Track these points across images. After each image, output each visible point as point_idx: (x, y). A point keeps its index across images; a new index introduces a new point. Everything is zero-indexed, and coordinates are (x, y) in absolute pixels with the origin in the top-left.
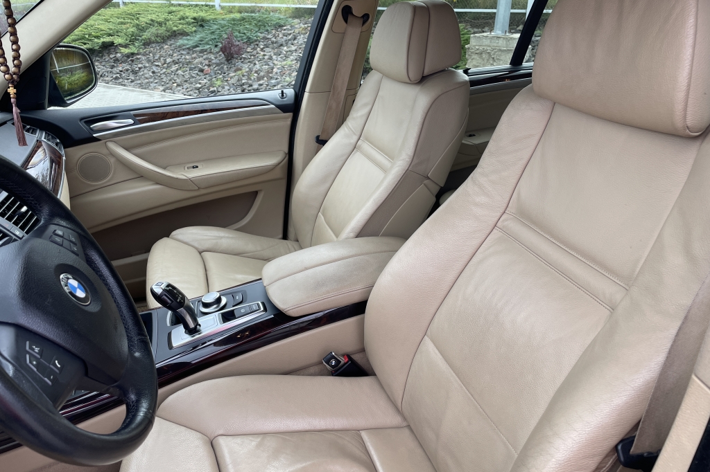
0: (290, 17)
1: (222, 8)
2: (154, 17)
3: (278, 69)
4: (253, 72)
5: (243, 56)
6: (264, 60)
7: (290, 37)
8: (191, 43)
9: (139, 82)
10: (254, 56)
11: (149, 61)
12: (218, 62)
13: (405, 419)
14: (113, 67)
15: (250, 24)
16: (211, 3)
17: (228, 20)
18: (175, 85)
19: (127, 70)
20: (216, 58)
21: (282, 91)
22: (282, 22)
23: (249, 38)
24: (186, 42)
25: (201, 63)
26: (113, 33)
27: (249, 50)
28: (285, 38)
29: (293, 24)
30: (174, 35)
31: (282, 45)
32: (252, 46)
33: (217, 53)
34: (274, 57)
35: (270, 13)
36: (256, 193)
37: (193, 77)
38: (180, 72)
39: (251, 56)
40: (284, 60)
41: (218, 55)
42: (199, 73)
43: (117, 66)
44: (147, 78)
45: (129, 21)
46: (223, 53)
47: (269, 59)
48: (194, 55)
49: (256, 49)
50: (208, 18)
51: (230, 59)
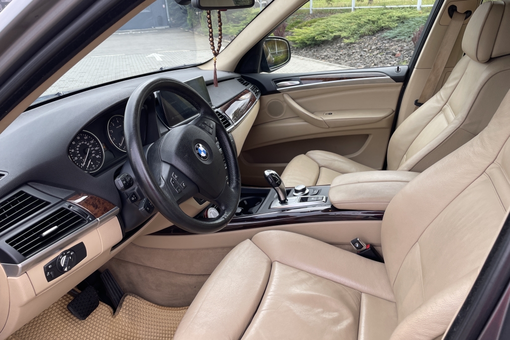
1: (422, 8)
2: (370, 17)
8: (392, 35)
9: (350, 62)
11: (360, 48)
14: (337, 52)
16: (414, 6)
17: (424, 18)
18: (373, 64)
19: (345, 54)
20: (407, 45)
21: (398, 67)
24: (388, 34)
25: (396, 49)
26: (342, 29)
30: (382, 29)
33: (409, 42)
36: (367, 136)
37: (387, 59)
38: (379, 56)
41: (409, 44)
42: (392, 56)
43: (340, 51)
44: (356, 60)
45: (354, 21)
46: (413, 42)
48: (393, 43)
50: (409, 16)
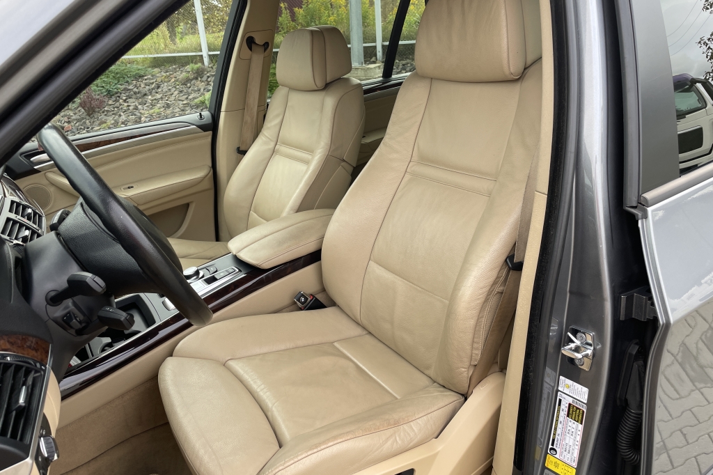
0: (149, 67)
3: (146, 117)
4: (119, 124)
5: (106, 109)
6: (130, 111)
7: (153, 86)
10: (117, 107)
12: (78, 117)
13: (364, 328)
15: (107, 77)
20: (75, 114)
21: (200, 114)
22: (142, 73)
23: (109, 92)
27: (110, 102)
28: (147, 87)
29: (153, 73)
31: (145, 95)
32: (114, 98)
33: (76, 109)
34: (140, 107)
35: (126, 65)
36: (187, 205)
39: (114, 108)
40: (151, 109)
46: (83, 108)
47: (134, 109)
49: (118, 101)
51: (92, 114)
